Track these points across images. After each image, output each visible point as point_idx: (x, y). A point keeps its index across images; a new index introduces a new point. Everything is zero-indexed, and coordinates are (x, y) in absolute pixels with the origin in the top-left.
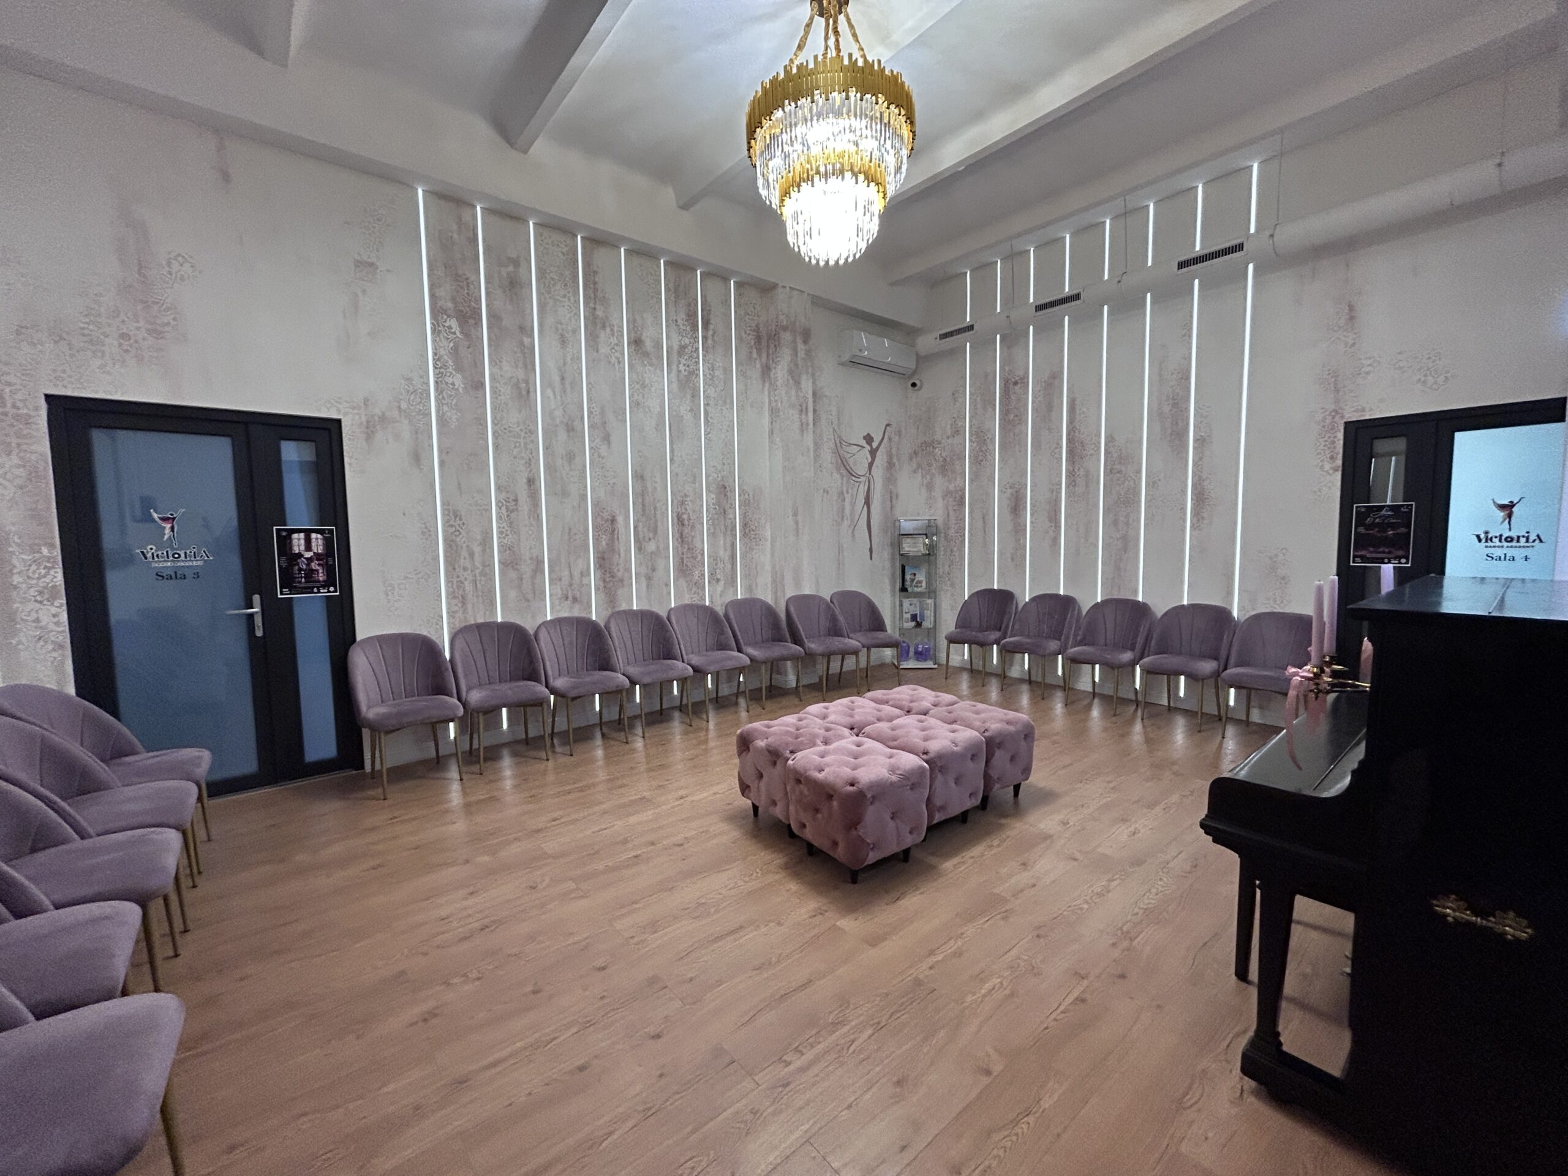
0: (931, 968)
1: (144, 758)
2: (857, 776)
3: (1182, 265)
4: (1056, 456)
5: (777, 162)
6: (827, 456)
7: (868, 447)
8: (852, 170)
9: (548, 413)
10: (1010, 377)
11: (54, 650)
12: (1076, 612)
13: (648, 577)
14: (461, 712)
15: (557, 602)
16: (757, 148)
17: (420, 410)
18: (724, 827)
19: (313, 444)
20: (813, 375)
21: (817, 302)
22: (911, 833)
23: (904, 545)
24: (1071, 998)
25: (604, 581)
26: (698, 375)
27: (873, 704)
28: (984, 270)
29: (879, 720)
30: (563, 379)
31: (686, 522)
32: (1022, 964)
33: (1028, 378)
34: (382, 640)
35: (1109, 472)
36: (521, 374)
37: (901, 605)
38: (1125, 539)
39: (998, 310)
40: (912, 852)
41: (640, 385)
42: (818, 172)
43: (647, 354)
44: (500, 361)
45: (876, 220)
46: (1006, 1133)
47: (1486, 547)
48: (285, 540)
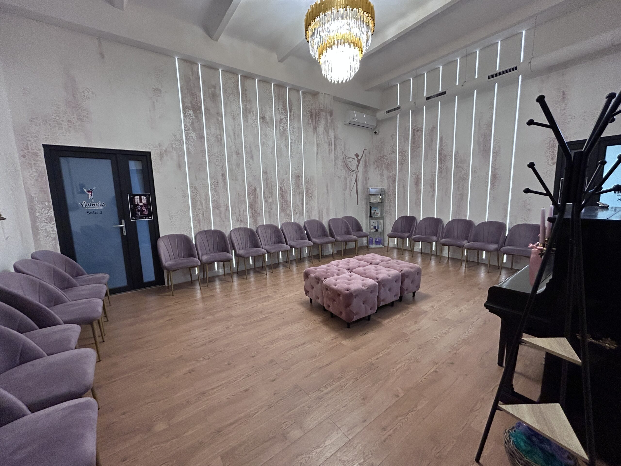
0: (377, 359)
1: (87, 277)
2: (350, 287)
3: (490, 77)
4: (434, 161)
5: (317, 40)
6: (340, 163)
7: (357, 159)
8: (348, 42)
9: (229, 148)
10: (415, 128)
11: (52, 240)
12: (442, 225)
13: (270, 212)
14: (199, 264)
15: (234, 222)
16: (309, 34)
17: (180, 147)
18: (299, 306)
19: (141, 161)
20: (334, 130)
21: (336, 99)
22: (371, 309)
23: (371, 199)
24: (431, 371)
25: (252, 214)
26: (288, 131)
27: (357, 261)
28: (405, 83)
29: (359, 267)
30: (234, 134)
31: (284, 190)
32: (413, 358)
33: (423, 128)
34: (169, 236)
35: (456, 167)
36: (218, 132)
37: (370, 223)
38: (462, 194)
39: (411, 100)
40: (372, 317)
41: (265, 135)
42: (334, 44)
43: (267, 123)
44: (210, 127)
45: (358, 63)
46: (403, 417)
47: (618, 195)
48: (132, 199)
